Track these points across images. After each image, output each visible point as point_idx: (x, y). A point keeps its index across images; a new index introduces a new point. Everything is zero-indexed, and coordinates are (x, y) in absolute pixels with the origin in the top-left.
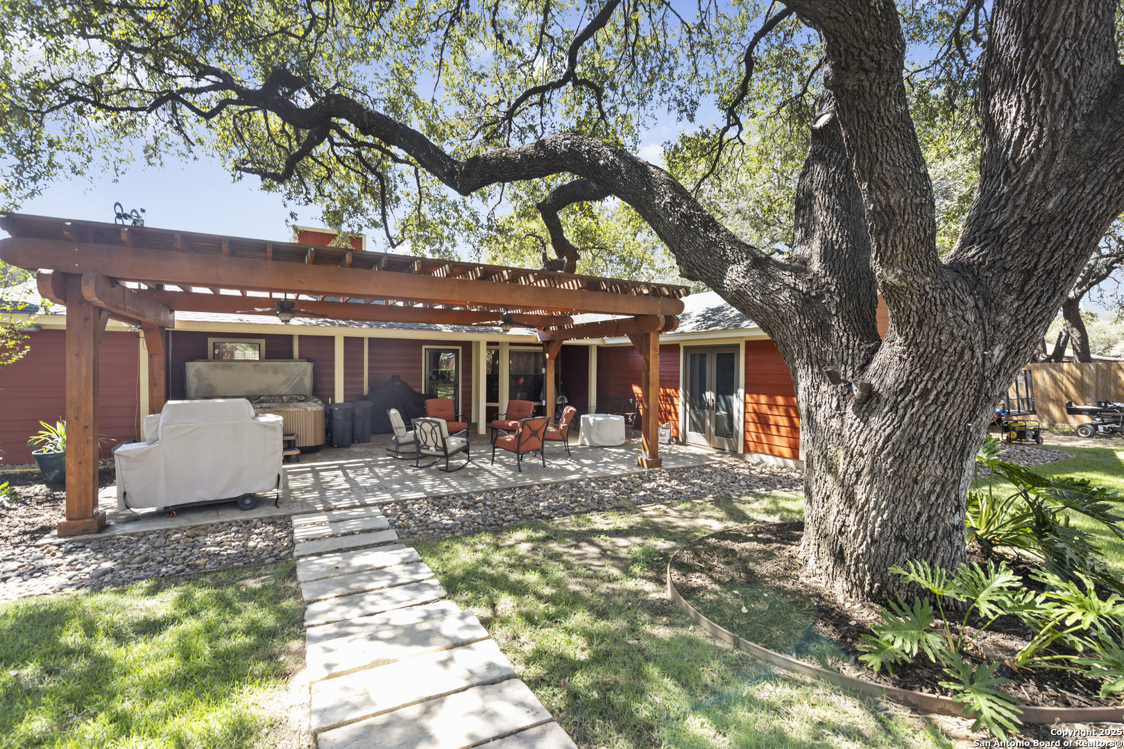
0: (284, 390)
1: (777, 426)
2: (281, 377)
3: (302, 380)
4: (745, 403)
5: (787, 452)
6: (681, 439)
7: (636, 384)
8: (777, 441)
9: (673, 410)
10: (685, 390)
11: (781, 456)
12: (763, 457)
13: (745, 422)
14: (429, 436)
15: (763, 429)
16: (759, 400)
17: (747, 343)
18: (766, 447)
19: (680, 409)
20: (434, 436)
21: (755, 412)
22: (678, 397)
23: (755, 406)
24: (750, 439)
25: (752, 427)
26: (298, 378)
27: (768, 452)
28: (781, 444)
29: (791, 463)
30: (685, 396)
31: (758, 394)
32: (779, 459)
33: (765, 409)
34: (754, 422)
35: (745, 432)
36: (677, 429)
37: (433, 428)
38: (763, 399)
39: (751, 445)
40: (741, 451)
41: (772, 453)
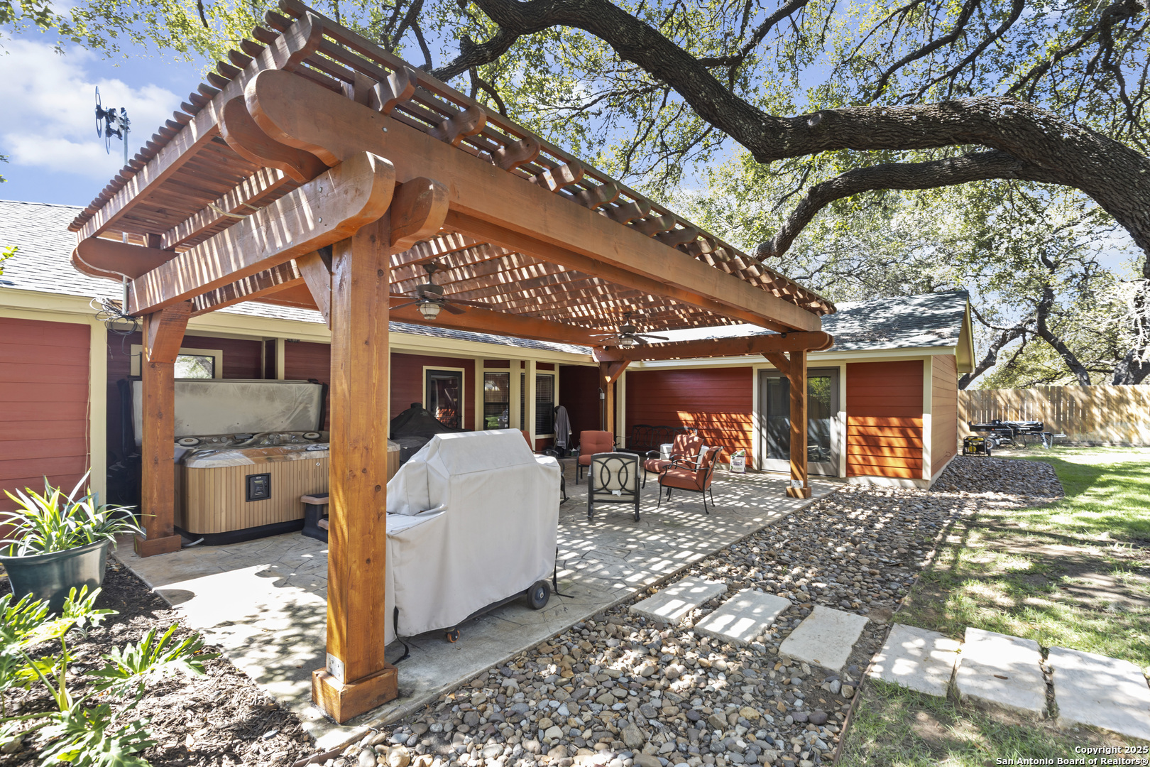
0: (281, 424)
1: (891, 447)
2: (279, 406)
3: (306, 409)
4: (848, 426)
5: (904, 472)
6: (755, 467)
7: (684, 410)
8: (890, 462)
9: (741, 436)
10: (760, 415)
11: (897, 476)
12: (874, 479)
13: (848, 445)
14: (614, 477)
15: (871, 451)
16: (865, 422)
17: (848, 365)
18: (876, 469)
19: (754, 436)
20: (623, 476)
21: (861, 434)
22: (750, 423)
23: (861, 429)
24: (854, 462)
25: (856, 450)
26: (301, 407)
27: (879, 474)
28: (897, 464)
29: (910, 483)
30: (760, 421)
31: (864, 416)
32: (896, 481)
33: (874, 431)
34: (860, 445)
35: (847, 455)
36: (749, 457)
37: (625, 465)
38: (871, 421)
39: (857, 469)
40: (843, 474)
41: (885, 475)
